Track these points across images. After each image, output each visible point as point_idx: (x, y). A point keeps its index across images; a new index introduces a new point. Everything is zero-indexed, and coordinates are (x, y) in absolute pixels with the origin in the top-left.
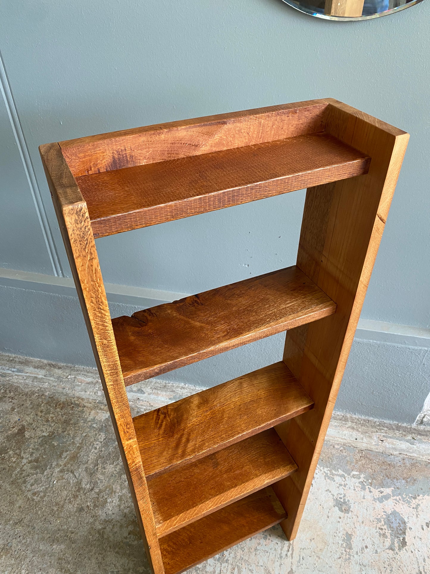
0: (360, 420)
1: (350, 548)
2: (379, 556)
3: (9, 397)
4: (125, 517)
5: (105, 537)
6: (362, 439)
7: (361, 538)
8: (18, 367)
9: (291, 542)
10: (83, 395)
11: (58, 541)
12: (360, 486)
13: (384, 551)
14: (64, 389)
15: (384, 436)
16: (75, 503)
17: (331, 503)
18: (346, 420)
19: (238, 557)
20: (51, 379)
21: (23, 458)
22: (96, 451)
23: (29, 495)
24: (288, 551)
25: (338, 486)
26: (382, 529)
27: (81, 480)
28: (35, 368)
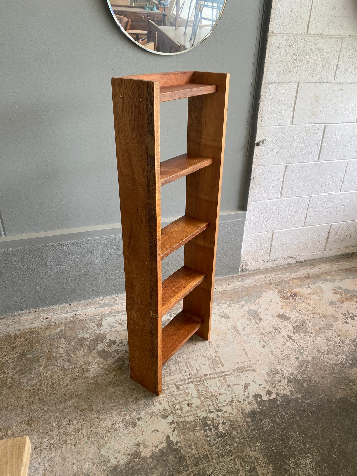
1: (238, 331)
2: (253, 328)
4: (106, 370)
5: (100, 384)
7: (241, 325)
9: (209, 340)
10: (32, 326)
11: (68, 400)
12: (229, 306)
13: (253, 326)
15: (228, 283)
16: (67, 378)
17: (219, 318)
19: (186, 358)
21: (8, 373)
22: (64, 349)
23: (29, 388)
24: (210, 344)
26: (248, 318)
27: (63, 366)
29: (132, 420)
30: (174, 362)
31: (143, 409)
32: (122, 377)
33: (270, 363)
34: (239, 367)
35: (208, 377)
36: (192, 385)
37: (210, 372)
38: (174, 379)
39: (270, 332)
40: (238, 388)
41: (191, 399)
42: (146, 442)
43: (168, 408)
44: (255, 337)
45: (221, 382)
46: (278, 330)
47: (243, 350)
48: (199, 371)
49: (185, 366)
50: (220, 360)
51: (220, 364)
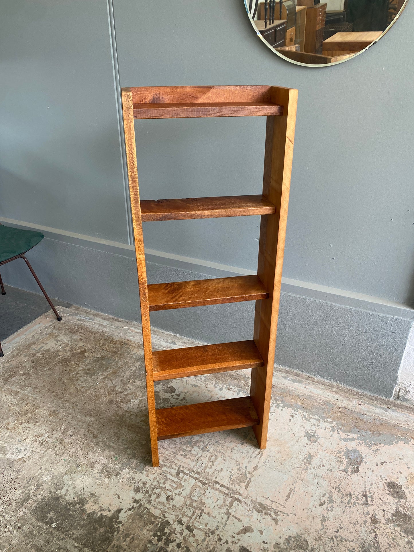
0: (345, 389)
1: (310, 464)
2: (333, 474)
3: (80, 332)
4: (141, 411)
5: (124, 420)
6: (342, 401)
7: (321, 460)
8: (90, 317)
9: (262, 450)
10: (131, 338)
11: (91, 416)
12: (331, 428)
13: (337, 471)
14: (119, 333)
15: (362, 402)
16: (108, 397)
17: (303, 433)
18: (332, 386)
20: (112, 326)
21: (80, 367)
22: (131, 372)
23: (79, 387)
24: (258, 455)
25: (312, 425)
26: (340, 458)
27: (116, 385)
28: (102, 319)
29: (112, 469)
30: (202, 447)
31: (129, 468)
32: (144, 427)
33: (306, 530)
34: (264, 503)
35: (218, 486)
36: (193, 481)
37: (225, 484)
38: (184, 463)
39: (352, 493)
40: (235, 524)
41: (177, 494)
42: (99, 498)
43: (148, 485)
44: (323, 485)
45: (224, 502)
46: (367, 500)
47: (291, 489)
48: (216, 473)
49: (207, 458)
50: (250, 479)
51: (246, 484)
